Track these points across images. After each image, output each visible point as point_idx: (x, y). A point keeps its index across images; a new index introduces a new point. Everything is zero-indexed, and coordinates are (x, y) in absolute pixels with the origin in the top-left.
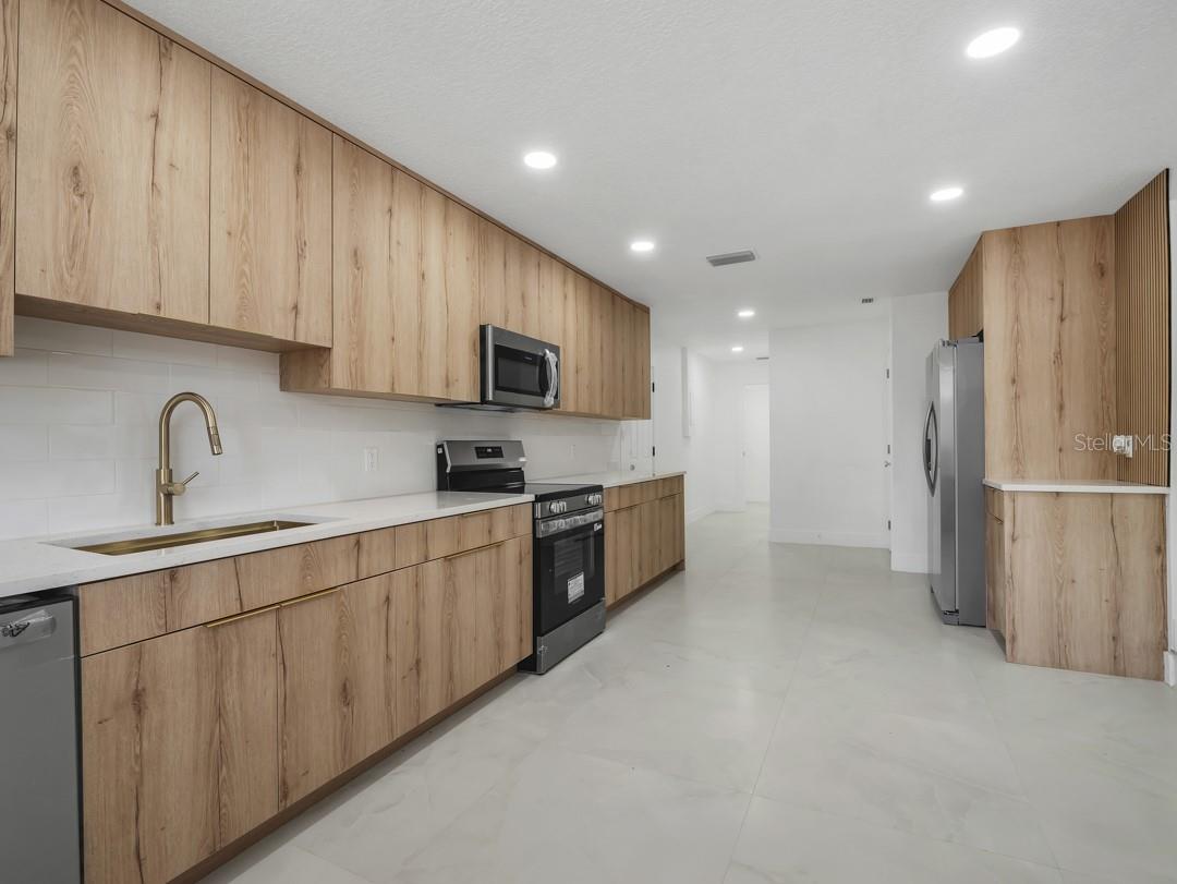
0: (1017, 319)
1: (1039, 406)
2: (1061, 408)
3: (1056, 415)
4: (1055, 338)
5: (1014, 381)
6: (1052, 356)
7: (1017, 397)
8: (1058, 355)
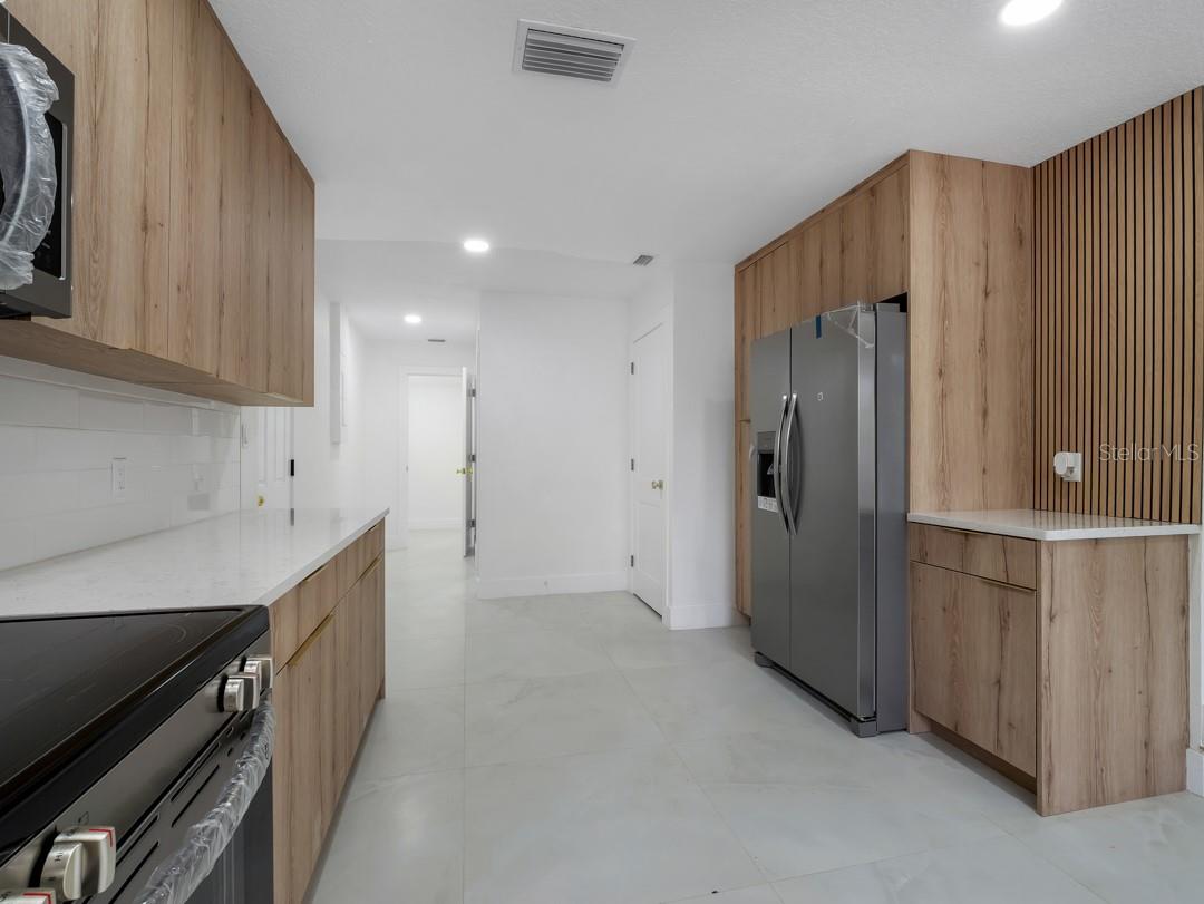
0: (945, 285)
1: (964, 407)
2: (985, 413)
3: (981, 422)
4: (980, 319)
5: (940, 373)
6: (977, 341)
7: (944, 396)
8: (983, 339)
